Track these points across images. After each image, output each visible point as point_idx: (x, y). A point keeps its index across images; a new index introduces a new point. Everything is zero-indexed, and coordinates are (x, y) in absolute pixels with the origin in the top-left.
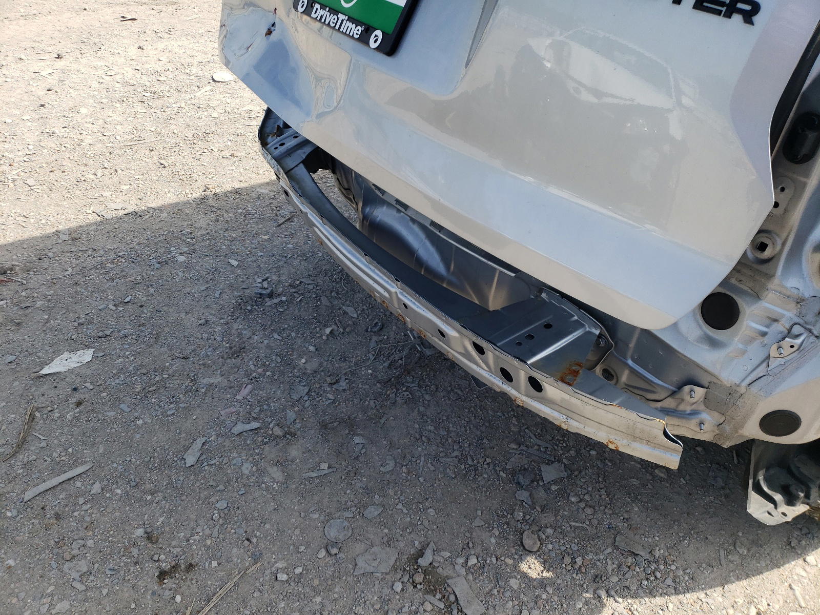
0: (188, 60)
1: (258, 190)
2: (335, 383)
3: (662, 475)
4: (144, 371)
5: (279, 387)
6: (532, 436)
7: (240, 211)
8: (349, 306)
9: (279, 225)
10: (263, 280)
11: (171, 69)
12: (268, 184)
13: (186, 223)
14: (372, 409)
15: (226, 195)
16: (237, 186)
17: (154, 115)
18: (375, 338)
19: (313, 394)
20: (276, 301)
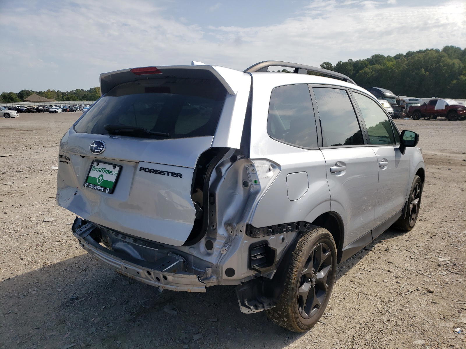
0: (31, 215)
1: (70, 261)
2: (107, 325)
3: (239, 330)
4: (20, 335)
5: (83, 330)
6: (190, 327)
7: (61, 270)
8: (113, 297)
9: (80, 273)
10: (73, 294)
11: (22, 220)
12: (74, 258)
13: (35, 279)
14: (124, 330)
15: (54, 266)
16: (59, 261)
17: (15, 239)
18: (124, 306)
19: (98, 330)
20: (80, 300)
